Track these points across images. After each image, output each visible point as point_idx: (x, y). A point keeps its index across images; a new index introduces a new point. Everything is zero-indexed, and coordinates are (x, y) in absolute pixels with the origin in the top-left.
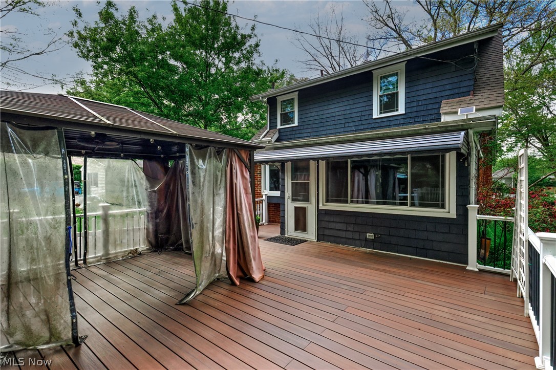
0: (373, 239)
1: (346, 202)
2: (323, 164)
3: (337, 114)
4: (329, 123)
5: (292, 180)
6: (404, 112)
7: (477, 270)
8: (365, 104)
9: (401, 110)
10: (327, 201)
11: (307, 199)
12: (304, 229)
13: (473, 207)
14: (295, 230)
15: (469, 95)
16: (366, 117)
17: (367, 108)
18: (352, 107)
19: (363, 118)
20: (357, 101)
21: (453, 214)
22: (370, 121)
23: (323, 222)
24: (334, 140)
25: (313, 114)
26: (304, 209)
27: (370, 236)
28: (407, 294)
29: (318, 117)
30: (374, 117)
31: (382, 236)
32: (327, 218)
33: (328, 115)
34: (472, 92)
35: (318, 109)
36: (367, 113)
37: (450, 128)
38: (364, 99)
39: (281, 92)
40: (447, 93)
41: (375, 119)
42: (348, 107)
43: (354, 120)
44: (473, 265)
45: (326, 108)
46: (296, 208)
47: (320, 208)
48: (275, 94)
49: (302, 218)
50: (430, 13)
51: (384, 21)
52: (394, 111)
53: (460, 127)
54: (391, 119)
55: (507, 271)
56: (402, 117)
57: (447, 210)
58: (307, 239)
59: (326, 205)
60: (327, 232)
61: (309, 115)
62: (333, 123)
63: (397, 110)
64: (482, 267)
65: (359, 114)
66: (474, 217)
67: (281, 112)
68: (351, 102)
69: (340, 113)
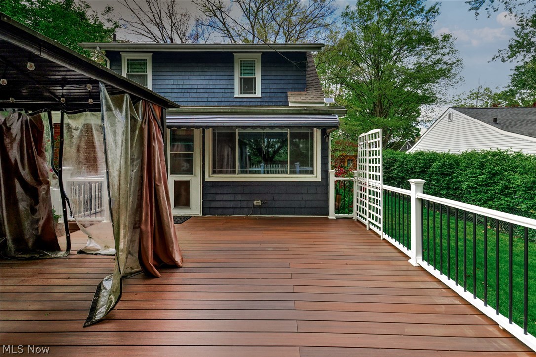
0: (260, 206)
1: (234, 172)
2: (209, 133)
3: (199, 87)
4: (191, 95)
5: (170, 151)
6: (260, 96)
7: (335, 218)
8: (227, 82)
9: (258, 94)
10: (214, 172)
11: (190, 171)
12: (187, 204)
13: (332, 173)
14: (175, 207)
15: (304, 91)
16: (228, 95)
17: (229, 87)
18: (214, 82)
19: (225, 95)
20: (220, 78)
21: (319, 179)
22: (231, 99)
23: (209, 194)
24: (227, 110)
25: (172, 82)
26: (187, 183)
27: (257, 203)
28: (316, 243)
29: (178, 87)
30: (235, 96)
31: (268, 202)
32: (213, 190)
33: (190, 87)
34: (305, 89)
35: (177, 78)
36: (230, 91)
37: (321, 112)
38: (225, 78)
39: (130, 48)
40: (291, 86)
41: (236, 98)
42: (211, 82)
43: (216, 95)
44: (332, 215)
45: (186, 78)
46: (176, 182)
47: (206, 180)
48: (121, 48)
49: (183, 193)
50: (249, 19)
51: (214, 11)
52: (252, 93)
53: (327, 112)
54: (250, 100)
55: (350, 216)
56: (259, 100)
57: (315, 175)
58: (190, 215)
59: (213, 177)
60: (213, 205)
61: (167, 82)
62: (194, 95)
63: (255, 93)
64: (337, 215)
65: (222, 91)
66: (332, 179)
67: (128, 72)
68: (214, 78)
69: (202, 87)
